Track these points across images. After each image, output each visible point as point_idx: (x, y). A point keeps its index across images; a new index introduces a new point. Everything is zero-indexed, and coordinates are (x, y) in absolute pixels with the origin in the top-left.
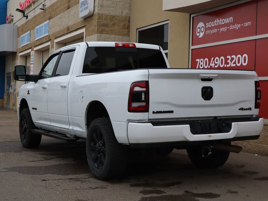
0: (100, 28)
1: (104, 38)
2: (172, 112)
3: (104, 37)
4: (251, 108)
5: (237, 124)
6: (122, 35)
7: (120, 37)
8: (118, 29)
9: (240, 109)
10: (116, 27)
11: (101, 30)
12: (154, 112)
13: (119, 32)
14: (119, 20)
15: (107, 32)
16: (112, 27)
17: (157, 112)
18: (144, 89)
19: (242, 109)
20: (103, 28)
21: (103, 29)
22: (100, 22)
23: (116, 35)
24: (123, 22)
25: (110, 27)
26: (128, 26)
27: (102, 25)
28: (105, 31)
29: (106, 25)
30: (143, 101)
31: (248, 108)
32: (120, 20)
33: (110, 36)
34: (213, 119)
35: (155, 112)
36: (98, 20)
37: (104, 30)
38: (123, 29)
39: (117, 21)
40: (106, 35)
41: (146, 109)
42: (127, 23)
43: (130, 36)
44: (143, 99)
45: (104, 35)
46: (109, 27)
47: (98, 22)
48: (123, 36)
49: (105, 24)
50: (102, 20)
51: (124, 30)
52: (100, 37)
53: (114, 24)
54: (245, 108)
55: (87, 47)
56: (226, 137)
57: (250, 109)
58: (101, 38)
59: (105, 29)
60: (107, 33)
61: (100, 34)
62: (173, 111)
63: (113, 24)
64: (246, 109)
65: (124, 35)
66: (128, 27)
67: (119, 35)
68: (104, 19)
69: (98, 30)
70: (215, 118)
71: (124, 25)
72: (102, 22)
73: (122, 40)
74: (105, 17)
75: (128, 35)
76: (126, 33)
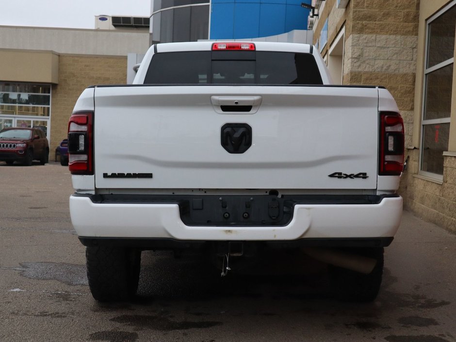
0: (359, 23)
1: (366, 41)
2: (149, 176)
3: (365, 39)
4: (365, 174)
5: (309, 209)
6: (403, 34)
7: (398, 37)
8: (393, 23)
9: (332, 176)
10: (390, 20)
11: (360, 26)
12: (105, 176)
13: (397, 28)
14: (397, 6)
15: (372, 29)
16: (382, 19)
17: (114, 176)
18: (84, 128)
19: (339, 175)
20: (364, 22)
21: (364, 24)
22: (359, 11)
23: (390, 34)
24: (404, 9)
25: (378, 21)
26: (415, 16)
27: (362, 18)
28: (369, 28)
29: (370, 17)
30: (82, 153)
31: (355, 173)
32: (400, 5)
33: (378, 36)
34: (268, 194)
35: (109, 174)
36: (355, 9)
37: (366, 26)
38: (406, 22)
39: (392, 8)
40: (370, 36)
41: (87, 168)
42: (413, 10)
43: (419, 35)
44: (82, 148)
45: (366, 35)
46: (375, 21)
47: (356, 11)
48: (405, 35)
49: (368, 15)
50: (362, 8)
51: (407, 24)
52: (358, 40)
53: (387, 15)
54: (349, 174)
55: (154, 53)
56: (275, 236)
57: (364, 176)
58: (360, 41)
59: (368, 24)
60: (373, 31)
61: (359, 34)
62: (152, 174)
63: (384, 14)
64: (351, 176)
65: (407, 33)
66: (416, 18)
67: (396, 34)
68: (367, 7)
69: (353, 27)
70: (274, 192)
71: (408, 15)
72: (363, 13)
73: (403, 43)
74: (368, 2)
75: (414, 33)
76: (411, 29)
